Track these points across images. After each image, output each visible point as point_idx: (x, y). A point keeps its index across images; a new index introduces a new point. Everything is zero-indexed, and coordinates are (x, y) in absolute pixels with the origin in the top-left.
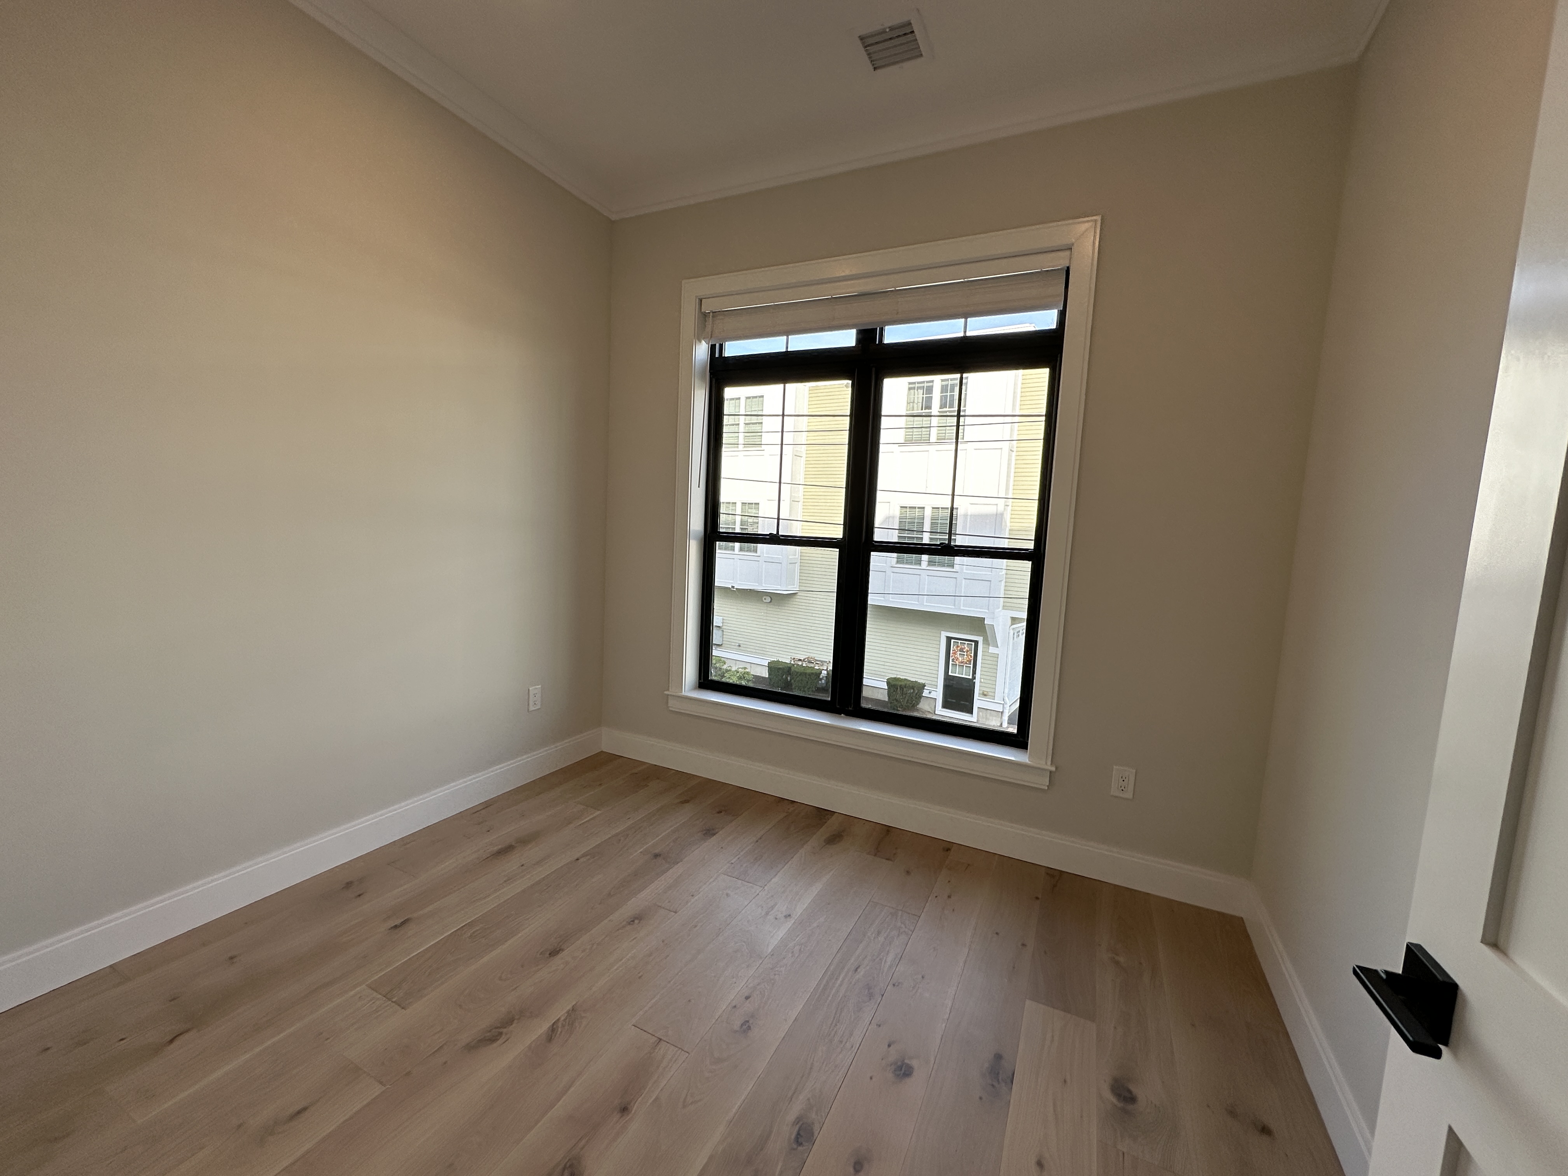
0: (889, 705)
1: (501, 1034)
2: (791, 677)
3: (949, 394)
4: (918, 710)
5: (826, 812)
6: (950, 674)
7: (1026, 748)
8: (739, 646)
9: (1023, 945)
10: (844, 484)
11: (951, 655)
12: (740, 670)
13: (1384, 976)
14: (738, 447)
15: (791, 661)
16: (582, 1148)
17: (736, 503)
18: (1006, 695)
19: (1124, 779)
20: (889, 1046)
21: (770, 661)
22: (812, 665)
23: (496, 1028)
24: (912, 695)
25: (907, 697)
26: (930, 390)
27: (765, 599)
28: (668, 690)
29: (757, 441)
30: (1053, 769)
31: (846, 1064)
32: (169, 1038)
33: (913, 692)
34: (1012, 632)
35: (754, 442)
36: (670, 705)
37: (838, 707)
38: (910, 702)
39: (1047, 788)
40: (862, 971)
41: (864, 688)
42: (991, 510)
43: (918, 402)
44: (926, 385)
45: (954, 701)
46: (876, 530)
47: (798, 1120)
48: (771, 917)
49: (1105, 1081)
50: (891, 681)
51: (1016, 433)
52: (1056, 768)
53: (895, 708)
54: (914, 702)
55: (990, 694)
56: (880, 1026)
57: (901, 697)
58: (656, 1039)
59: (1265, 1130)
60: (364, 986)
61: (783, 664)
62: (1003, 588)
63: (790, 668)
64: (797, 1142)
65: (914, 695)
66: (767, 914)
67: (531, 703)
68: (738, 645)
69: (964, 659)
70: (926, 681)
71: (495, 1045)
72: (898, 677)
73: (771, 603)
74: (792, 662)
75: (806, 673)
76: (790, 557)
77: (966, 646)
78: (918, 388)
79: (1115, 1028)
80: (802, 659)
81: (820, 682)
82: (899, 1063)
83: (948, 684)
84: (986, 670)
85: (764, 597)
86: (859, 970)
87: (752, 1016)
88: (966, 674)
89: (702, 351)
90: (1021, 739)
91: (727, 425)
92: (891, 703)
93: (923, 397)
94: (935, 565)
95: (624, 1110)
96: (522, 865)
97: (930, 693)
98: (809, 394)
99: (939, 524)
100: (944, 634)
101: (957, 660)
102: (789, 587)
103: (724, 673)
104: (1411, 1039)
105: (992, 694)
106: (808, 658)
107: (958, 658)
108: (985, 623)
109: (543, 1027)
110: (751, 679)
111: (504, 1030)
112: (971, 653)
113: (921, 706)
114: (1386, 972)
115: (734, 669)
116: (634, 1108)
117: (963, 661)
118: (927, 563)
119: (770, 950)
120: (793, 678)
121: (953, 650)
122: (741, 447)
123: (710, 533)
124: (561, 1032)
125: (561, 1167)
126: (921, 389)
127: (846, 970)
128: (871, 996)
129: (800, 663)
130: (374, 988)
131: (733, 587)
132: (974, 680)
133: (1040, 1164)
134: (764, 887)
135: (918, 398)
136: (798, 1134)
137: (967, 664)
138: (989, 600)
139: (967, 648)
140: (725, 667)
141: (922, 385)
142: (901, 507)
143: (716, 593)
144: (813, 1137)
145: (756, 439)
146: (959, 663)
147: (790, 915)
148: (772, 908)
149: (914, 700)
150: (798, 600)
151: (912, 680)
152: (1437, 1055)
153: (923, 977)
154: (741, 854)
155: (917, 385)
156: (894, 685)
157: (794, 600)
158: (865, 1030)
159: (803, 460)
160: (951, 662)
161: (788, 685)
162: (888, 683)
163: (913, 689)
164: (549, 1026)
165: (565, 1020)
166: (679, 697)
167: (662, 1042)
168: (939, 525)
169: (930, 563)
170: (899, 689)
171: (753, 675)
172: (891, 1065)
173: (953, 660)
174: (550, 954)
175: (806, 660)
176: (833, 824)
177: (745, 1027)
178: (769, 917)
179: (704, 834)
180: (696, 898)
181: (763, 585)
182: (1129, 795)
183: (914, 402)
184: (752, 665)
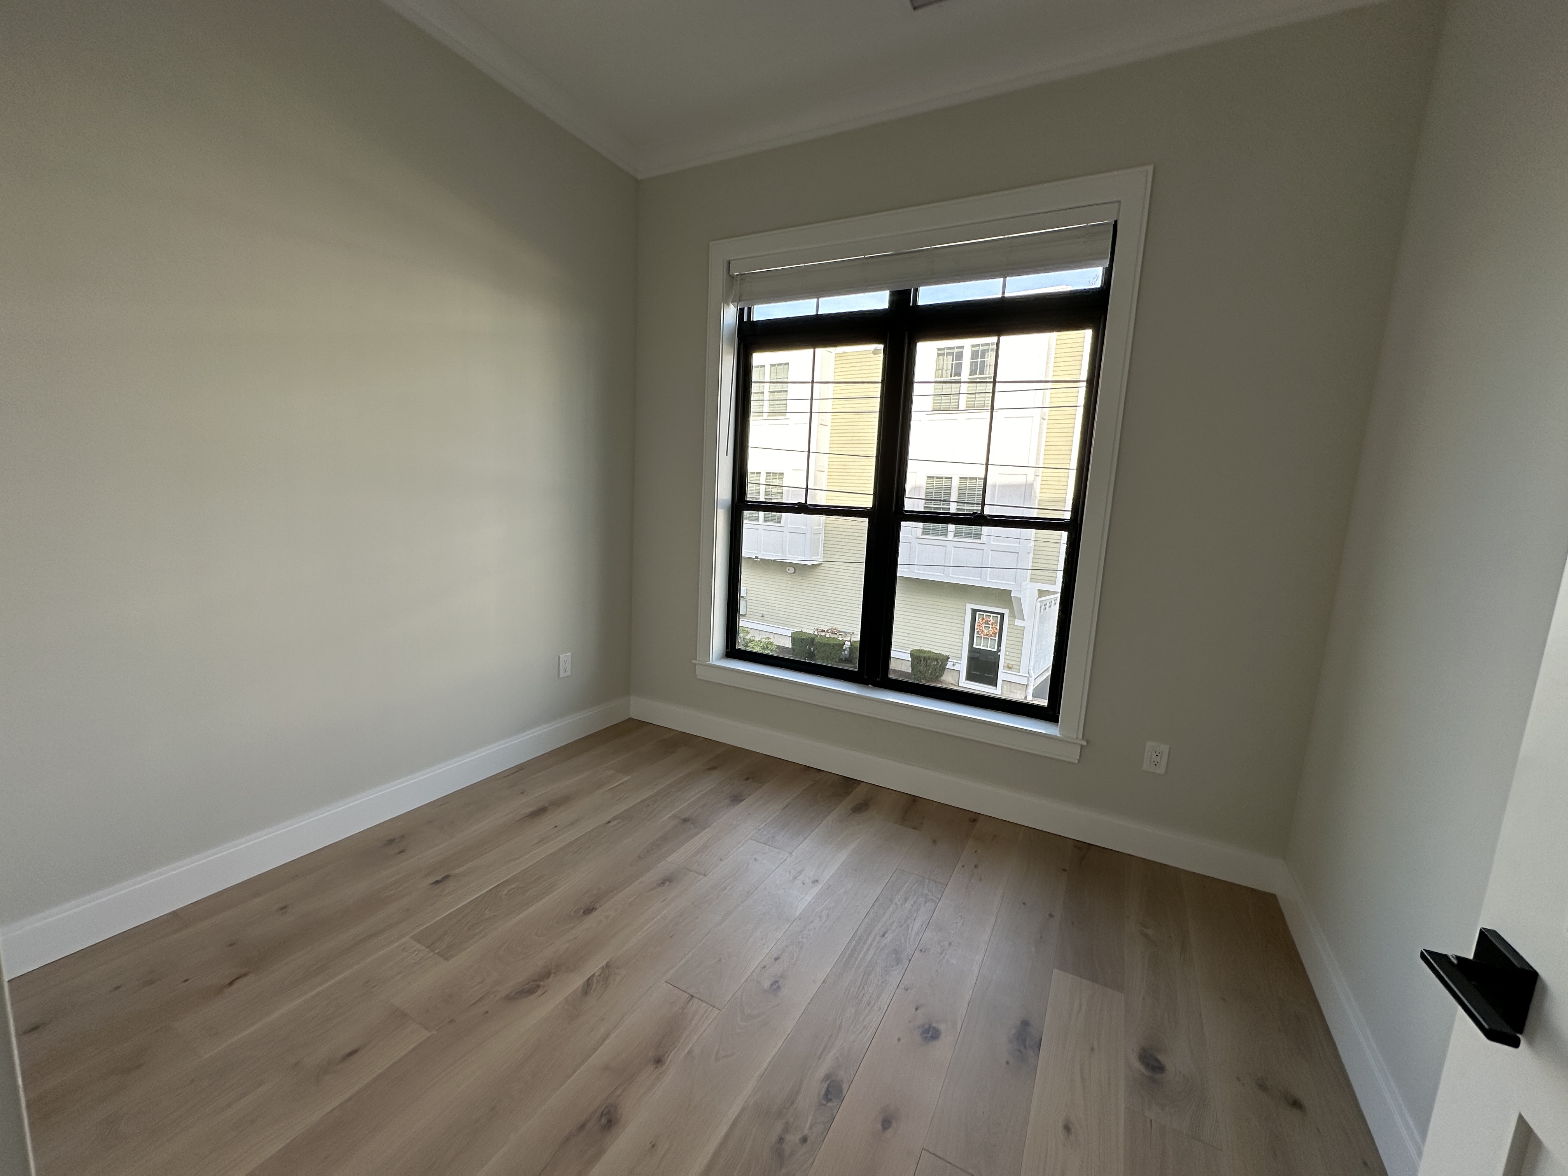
0: (913, 677)
1: (538, 986)
2: (814, 648)
3: (979, 360)
4: (941, 682)
5: (853, 781)
6: (974, 646)
7: (1057, 721)
8: (763, 616)
9: (1051, 916)
10: (874, 453)
11: (976, 627)
12: (764, 640)
13: (1455, 961)
14: (762, 416)
15: (814, 632)
16: (619, 1096)
17: (760, 473)
18: (1032, 668)
19: (1157, 754)
20: (917, 1009)
21: (793, 632)
22: (836, 636)
23: (535, 981)
24: (936, 667)
25: (931, 669)
26: (959, 356)
27: (789, 570)
28: (696, 659)
29: (782, 409)
30: (1084, 743)
31: (874, 1026)
32: (228, 981)
33: (937, 664)
34: (1039, 605)
35: (779, 412)
36: (697, 673)
37: (866, 677)
38: (933, 673)
39: (1077, 761)
40: (889, 936)
41: (892, 660)
42: (1021, 480)
43: (947, 369)
44: (956, 350)
45: (979, 673)
46: (906, 500)
47: (827, 1077)
48: (798, 882)
49: (1133, 1051)
50: (915, 653)
51: (1048, 400)
52: (1088, 742)
53: (919, 679)
54: (937, 674)
55: (1015, 667)
56: (907, 990)
57: (925, 669)
58: (688, 995)
59: (1296, 1104)
60: (407, 938)
61: (806, 634)
62: (1031, 560)
63: (813, 639)
64: (827, 1098)
65: (938, 666)
66: (795, 878)
67: (561, 671)
68: (761, 615)
69: (989, 632)
70: (950, 653)
71: (533, 996)
72: (922, 648)
73: (794, 574)
74: (816, 633)
75: (830, 644)
76: (815, 528)
77: (991, 619)
78: (948, 354)
79: (1144, 999)
80: (826, 630)
81: (843, 653)
82: (927, 1027)
83: (972, 656)
84: (1012, 643)
85: (788, 568)
86: (886, 935)
87: (781, 976)
88: (991, 647)
89: (729, 315)
90: (1052, 713)
91: (755, 393)
92: (915, 675)
93: (952, 364)
94: (961, 536)
95: (659, 1061)
96: (556, 827)
97: (954, 665)
98: (836, 361)
99: (967, 494)
100: (970, 607)
101: (982, 633)
102: (813, 558)
103: (748, 643)
104: (1486, 1026)
105: (1018, 667)
106: (831, 629)
107: (983, 631)
108: (1012, 595)
109: (577, 982)
110: (774, 649)
111: (542, 984)
112: (997, 626)
113: (944, 678)
114: (1458, 958)
115: (757, 639)
116: (668, 1060)
117: (988, 633)
118: (953, 534)
119: (798, 914)
120: (817, 649)
121: (978, 623)
122: (765, 415)
123: (737, 503)
124: (596, 987)
125: (598, 1114)
126: (950, 355)
127: (873, 935)
128: (898, 961)
129: (823, 634)
130: (418, 939)
131: (757, 558)
132: (999, 653)
133: (1067, 1128)
134: (791, 853)
135: (947, 364)
136: (827, 1090)
137: (992, 636)
138: (1016, 572)
139: (992, 621)
140: (748, 637)
141: (952, 351)
142: (928, 477)
143: (743, 564)
144: (842, 1094)
145: (780, 407)
146: (984, 635)
147: (817, 881)
148: (800, 873)
149: (937, 672)
150: (822, 571)
151: (936, 652)
152: (1515, 1044)
153: (950, 944)
154: (769, 820)
155: (946, 351)
156: (918, 658)
157: (818, 571)
158: (892, 994)
159: (828, 429)
160: (976, 635)
161: (811, 655)
162: (912, 655)
163: (937, 661)
164: (584, 980)
165: (599, 976)
166: (706, 665)
167: (694, 999)
168: (966, 496)
169: (957, 534)
170: (922, 661)
171: (776, 645)
172: (919, 1028)
173: (978, 632)
174: (584, 912)
175: (829, 631)
176: (858, 794)
177: (774, 987)
178: (796, 882)
179: (732, 801)
180: (724, 863)
181: (787, 556)
182: (1161, 770)
183: (943, 369)
184: (775, 635)
